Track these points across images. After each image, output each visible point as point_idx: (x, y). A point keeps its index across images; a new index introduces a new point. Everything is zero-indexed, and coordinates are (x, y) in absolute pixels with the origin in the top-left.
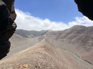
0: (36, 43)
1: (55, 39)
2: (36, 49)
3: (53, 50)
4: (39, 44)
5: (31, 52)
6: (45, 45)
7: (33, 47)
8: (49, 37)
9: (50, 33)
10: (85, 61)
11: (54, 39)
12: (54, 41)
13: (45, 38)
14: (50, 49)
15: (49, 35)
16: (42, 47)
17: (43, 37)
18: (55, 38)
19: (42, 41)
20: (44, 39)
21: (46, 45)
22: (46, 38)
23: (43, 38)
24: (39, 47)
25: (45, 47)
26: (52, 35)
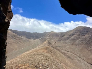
0: (39, 45)
1: (57, 41)
2: (39, 51)
3: (55, 52)
4: (42, 46)
5: (33, 53)
6: (48, 47)
7: (35, 49)
8: (52, 38)
9: (52, 35)
10: (90, 64)
11: (56, 40)
12: (56, 43)
13: (48, 40)
14: (52, 51)
16: (44, 49)
17: (45, 39)
19: (45, 43)
20: (47, 41)
22: (48, 39)
23: (45, 40)
24: (41, 49)
25: (47, 49)
26: (55, 37)
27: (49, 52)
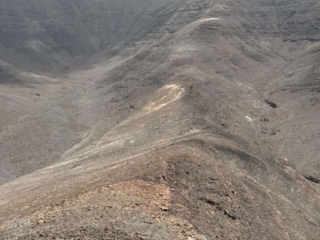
0: (85, 137)
1: (294, 89)
2: (83, 199)
3: (268, 214)
4: (117, 142)
5: (27, 221)
6: (185, 158)
8: (234, 60)
9: (236, 22)
11: (282, 81)
12: (282, 107)
13: (182, 79)
14: (232, 203)
15: (229, 46)
16: (146, 176)
17: (157, 68)
18: (296, 79)
19: (152, 108)
20: (174, 90)
21: (196, 153)
22: (190, 70)
23: (158, 81)
24: (113, 178)
25: (176, 172)
26: (265, 44)
27: (193, 214)
